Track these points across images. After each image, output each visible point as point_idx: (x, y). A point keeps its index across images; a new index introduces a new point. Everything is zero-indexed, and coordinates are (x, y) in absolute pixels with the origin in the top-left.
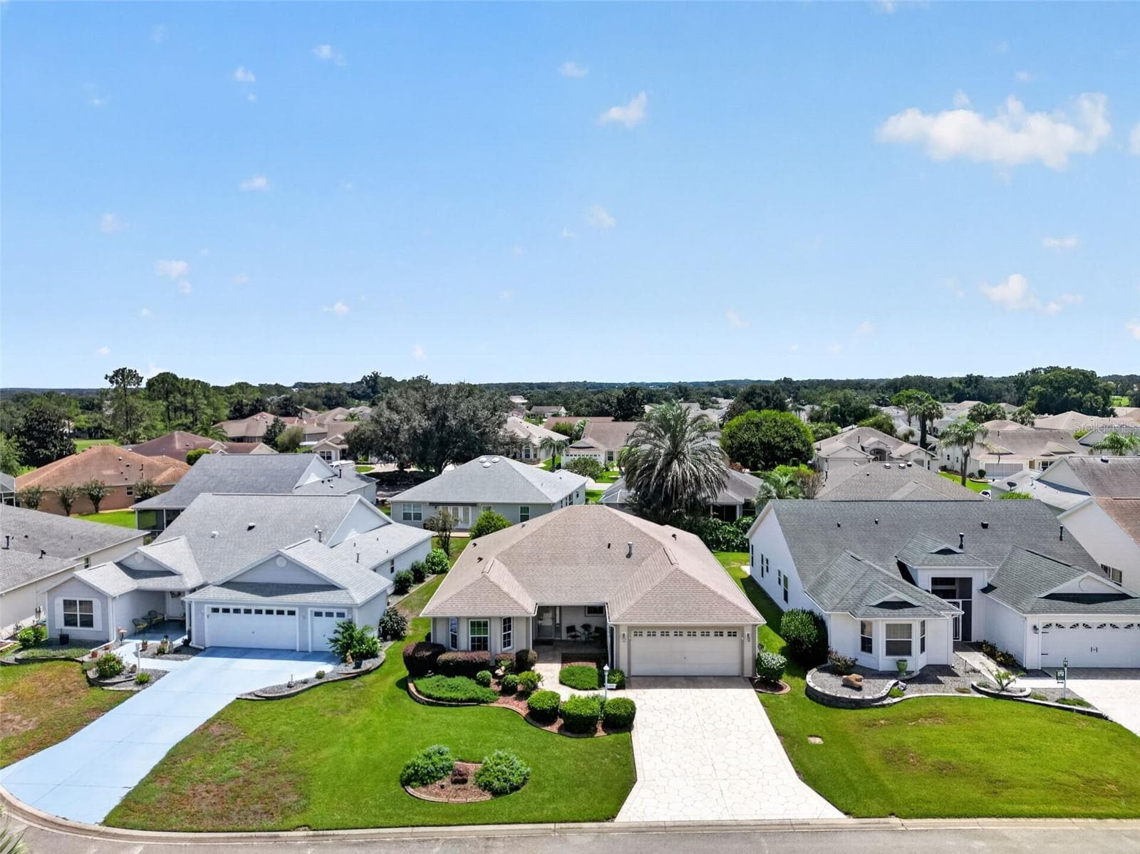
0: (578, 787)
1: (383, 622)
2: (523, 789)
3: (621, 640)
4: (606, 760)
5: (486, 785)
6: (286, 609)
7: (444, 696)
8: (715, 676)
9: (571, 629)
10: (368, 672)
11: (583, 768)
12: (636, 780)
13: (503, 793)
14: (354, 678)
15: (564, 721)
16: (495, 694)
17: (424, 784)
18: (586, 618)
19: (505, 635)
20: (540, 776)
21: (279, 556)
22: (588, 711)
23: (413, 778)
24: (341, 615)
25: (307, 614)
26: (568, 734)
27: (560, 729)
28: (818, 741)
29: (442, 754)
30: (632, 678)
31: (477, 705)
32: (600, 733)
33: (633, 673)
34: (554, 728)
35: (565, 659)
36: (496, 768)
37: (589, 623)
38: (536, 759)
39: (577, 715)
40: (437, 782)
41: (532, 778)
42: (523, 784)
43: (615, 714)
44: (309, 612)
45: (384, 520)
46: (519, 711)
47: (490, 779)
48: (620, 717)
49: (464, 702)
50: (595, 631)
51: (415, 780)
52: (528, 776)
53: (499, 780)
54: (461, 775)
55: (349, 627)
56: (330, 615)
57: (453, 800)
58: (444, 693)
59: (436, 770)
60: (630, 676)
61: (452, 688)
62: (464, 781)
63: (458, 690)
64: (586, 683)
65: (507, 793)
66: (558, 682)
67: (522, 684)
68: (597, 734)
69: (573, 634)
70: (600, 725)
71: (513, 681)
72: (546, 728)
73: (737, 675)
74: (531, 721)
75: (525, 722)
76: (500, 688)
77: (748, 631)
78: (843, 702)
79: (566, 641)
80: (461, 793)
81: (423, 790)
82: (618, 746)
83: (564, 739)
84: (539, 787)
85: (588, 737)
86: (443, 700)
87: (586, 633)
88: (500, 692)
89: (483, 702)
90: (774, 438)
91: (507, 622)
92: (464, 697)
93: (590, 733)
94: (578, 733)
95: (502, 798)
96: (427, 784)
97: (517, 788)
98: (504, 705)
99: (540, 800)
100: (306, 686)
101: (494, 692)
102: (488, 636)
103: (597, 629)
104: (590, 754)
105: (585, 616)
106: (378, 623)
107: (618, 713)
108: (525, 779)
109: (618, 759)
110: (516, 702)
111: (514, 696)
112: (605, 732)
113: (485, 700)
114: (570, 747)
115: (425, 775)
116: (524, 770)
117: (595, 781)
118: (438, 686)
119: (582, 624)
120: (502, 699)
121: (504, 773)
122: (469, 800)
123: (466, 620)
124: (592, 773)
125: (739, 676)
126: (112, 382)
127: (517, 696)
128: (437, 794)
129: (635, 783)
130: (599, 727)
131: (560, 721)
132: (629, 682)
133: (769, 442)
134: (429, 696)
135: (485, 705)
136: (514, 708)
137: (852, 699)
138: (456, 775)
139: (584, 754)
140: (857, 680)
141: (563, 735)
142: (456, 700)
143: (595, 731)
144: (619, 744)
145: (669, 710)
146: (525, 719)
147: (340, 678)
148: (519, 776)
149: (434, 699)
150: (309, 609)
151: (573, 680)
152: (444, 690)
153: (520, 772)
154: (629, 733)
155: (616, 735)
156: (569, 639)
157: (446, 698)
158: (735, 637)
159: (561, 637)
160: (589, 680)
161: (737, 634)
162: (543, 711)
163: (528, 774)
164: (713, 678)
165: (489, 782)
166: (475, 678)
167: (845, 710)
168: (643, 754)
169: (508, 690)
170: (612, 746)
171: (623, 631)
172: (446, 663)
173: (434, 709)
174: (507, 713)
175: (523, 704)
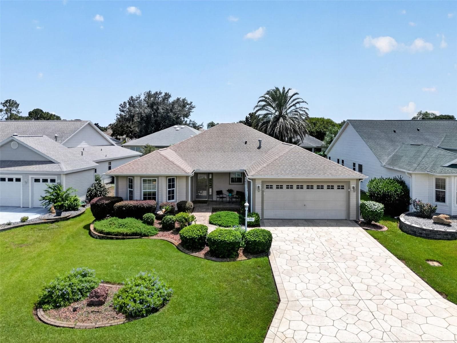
0: (220, 308)
1: (90, 191)
2: (161, 310)
3: (257, 191)
4: (248, 280)
5: (121, 307)
6: (14, 177)
7: (113, 231)
8: (327, 220)
9: (219, 193)
10: (66, 219)
11: (226, 288)
12: (280, 301)
13: (139, 316)
14: (53, 222)
15: (210, 247)
16: (156, 230)
17: (57, 307)
18: (230, 185)
19: (169, 191)
20: (182, 297)
21: (12, 140)
22: (231, 238)
23: (46, 300)
24: (53, 181)
25: (28, 180)
26: (213, 259)
27: (206, 255)
28: (436, 264)
29: (84, 276)
30: (264, 221)
31: (140, 238)
32: (242, 257)
33: (265, 217)
34: (201, 254)
35: (214, 210)
36: (136, 289)
37: (232, 189)
38: (180, 280)
39: (221, 241)
40: (72, 304)
41: (174, 299)
42: (163, 305)
43: (255, 241)
44: (30, 179)
45: (109, 142)
46: (173, 241)
47: (126, 301)
48: (259, 243)
49: (130, 235)
50: (236, 194)
51: (48, 303)
52: (169, 296)
53: (135, 301)
54: (98, 297)
55: (57, 188)
56: (45, 181)
57: (81, 324)
58: (113, 229)
59: (73, 292)
60: (263, 219)
61: (121, 225)
62: (101, 303)
63: (125, 227)
64: (230, 222)
65: (143, 316)
66: (208, 222)
67: (178, 221)
68: (239, 259)
69: (221, 196)
70: (242, 251)
71: (171, 220)
72: (194, 254)
73: (344, 218)
74: (181, 249)
75: (177, 250)
76: (161, 226)
77: (353, 184)
78: (440, 235)
79: (216, 201)
80: (92, 316)
81: (54, 312)
82: (259, 268)
83: (209, 263)
84: (179, 309)
85: (230, 261)
86: (111, 235)
87: (230, 195)
88: (160, 228)
89: (145, 235)
90: (323, 129)
91: (171, 181)
92: (129, 232)
93: (232, 257)
94: (222, 258)
95: (136, 321)
96: (60, 306)
97: (155, 310)
98: (162, 238)
99: (177, 324)
100: (9, 226)
101: (155, 229)
102: (156, 190)
103: (238, 193)
104: (234, 276)
105: (230, 184)
106: (87, 191)
107: (257, 240)
108: (165, 300)
109: (260, 280)
110: (172, 236)
111: (172, 231)
112: (246, 256)
113: (146, 234)
114: (213, 270)
115: (58, 297)
116: (165, 291)
117: (237, 301)
118: (110, 224)
119: (227, 190)
120: (161, 233)
121: (141, 293)
122: (99, 324)
123: (139, 178)
124: (234, 294)
125: (346, 220)
126: (4, 106)
127: (174, 231)
128: (67, 318)
129: (278, 304)
130: (240, 252)
131: (207, 249)
132: (263, 223)
133: (321, 131)
134: (101, 232)
135: (146, 238)
136: (169, 239)
137: (447, 232)
138: (92, 297)
139: (226, 276)
140: (446, 218)
141: (208, 260)
142: (123, 234)
143: (237, 255)
144: (259, 266)
145: (298, 241)
146: (177, 248)
147: (40, 222)
148: (158, 296)
149: (105, 234)
150: (30, 176)
151: (220, 220)
152: (114, 227)
153: (160, 293)
154: (266, 258)
155: (256, 259)
156: (218, 199)
157: (114, 233)
158: (343, 190)
159: (212, 198)
160: (232, 220)
161: (345, 187)
162: (192, 239)
163: (169, 295)
164: (326, 221)
165: (124, 303)
166: (141, 219)
167: (443, 241)
168: (281, 274)
169: (167, 227)
170: (253, 268)
171: (259, 184)
172: (120, 208)
173: (104, 241)
174: (163, 243)
175: (178, 237)
